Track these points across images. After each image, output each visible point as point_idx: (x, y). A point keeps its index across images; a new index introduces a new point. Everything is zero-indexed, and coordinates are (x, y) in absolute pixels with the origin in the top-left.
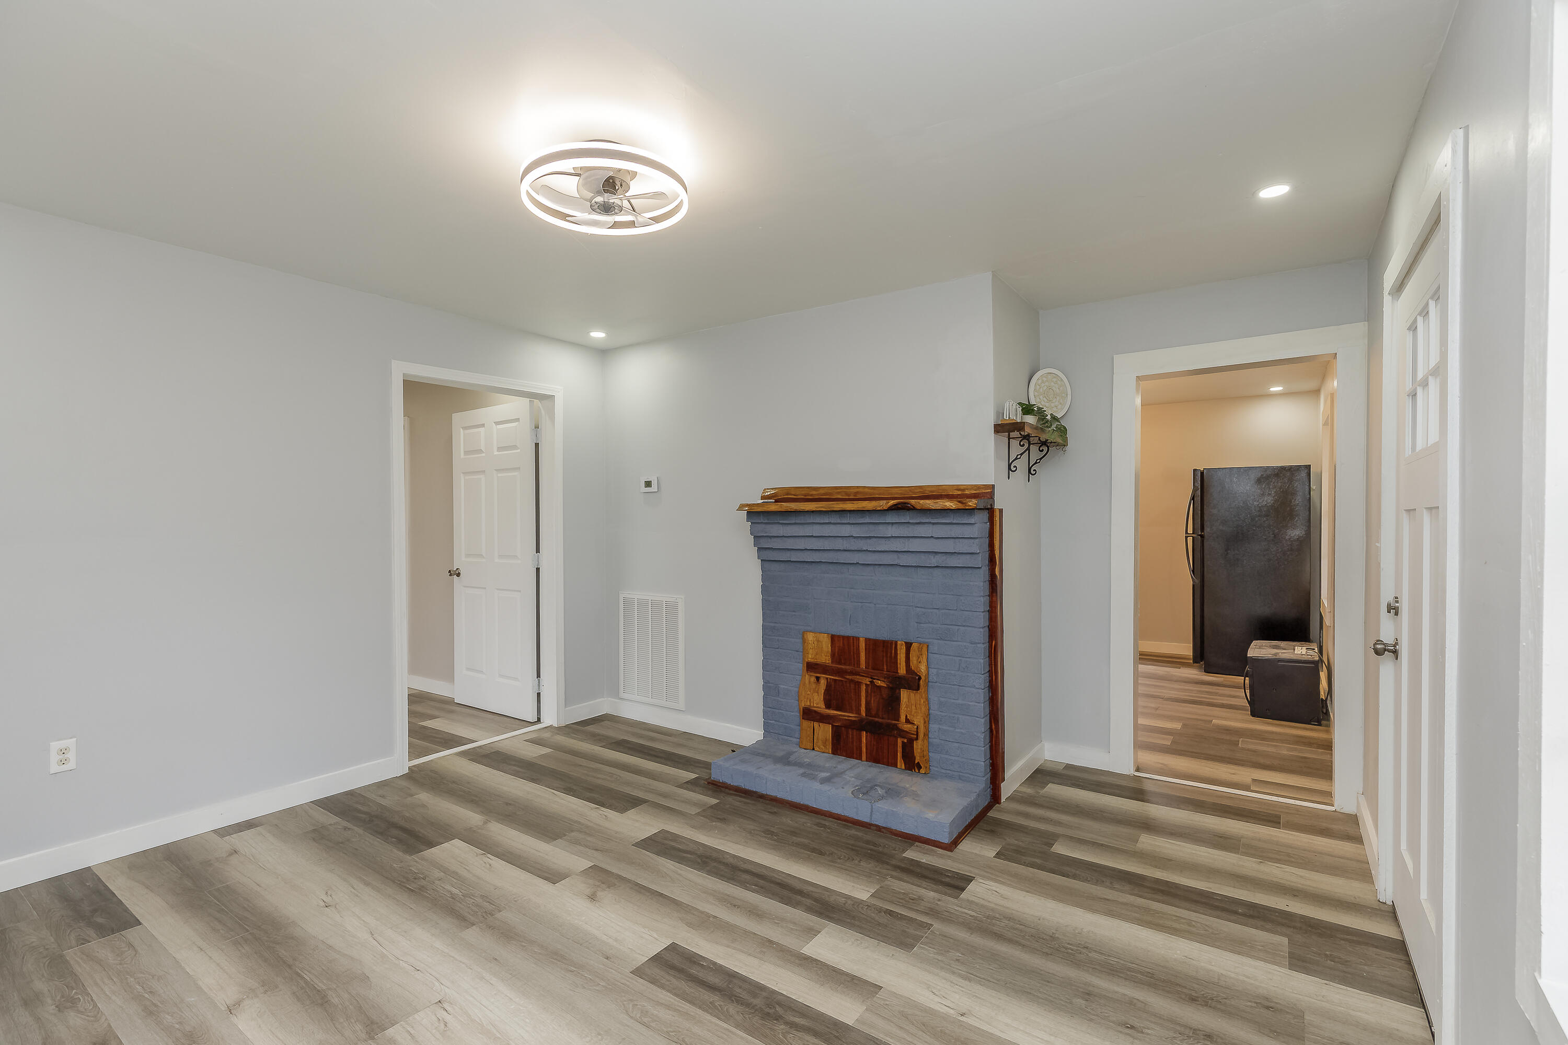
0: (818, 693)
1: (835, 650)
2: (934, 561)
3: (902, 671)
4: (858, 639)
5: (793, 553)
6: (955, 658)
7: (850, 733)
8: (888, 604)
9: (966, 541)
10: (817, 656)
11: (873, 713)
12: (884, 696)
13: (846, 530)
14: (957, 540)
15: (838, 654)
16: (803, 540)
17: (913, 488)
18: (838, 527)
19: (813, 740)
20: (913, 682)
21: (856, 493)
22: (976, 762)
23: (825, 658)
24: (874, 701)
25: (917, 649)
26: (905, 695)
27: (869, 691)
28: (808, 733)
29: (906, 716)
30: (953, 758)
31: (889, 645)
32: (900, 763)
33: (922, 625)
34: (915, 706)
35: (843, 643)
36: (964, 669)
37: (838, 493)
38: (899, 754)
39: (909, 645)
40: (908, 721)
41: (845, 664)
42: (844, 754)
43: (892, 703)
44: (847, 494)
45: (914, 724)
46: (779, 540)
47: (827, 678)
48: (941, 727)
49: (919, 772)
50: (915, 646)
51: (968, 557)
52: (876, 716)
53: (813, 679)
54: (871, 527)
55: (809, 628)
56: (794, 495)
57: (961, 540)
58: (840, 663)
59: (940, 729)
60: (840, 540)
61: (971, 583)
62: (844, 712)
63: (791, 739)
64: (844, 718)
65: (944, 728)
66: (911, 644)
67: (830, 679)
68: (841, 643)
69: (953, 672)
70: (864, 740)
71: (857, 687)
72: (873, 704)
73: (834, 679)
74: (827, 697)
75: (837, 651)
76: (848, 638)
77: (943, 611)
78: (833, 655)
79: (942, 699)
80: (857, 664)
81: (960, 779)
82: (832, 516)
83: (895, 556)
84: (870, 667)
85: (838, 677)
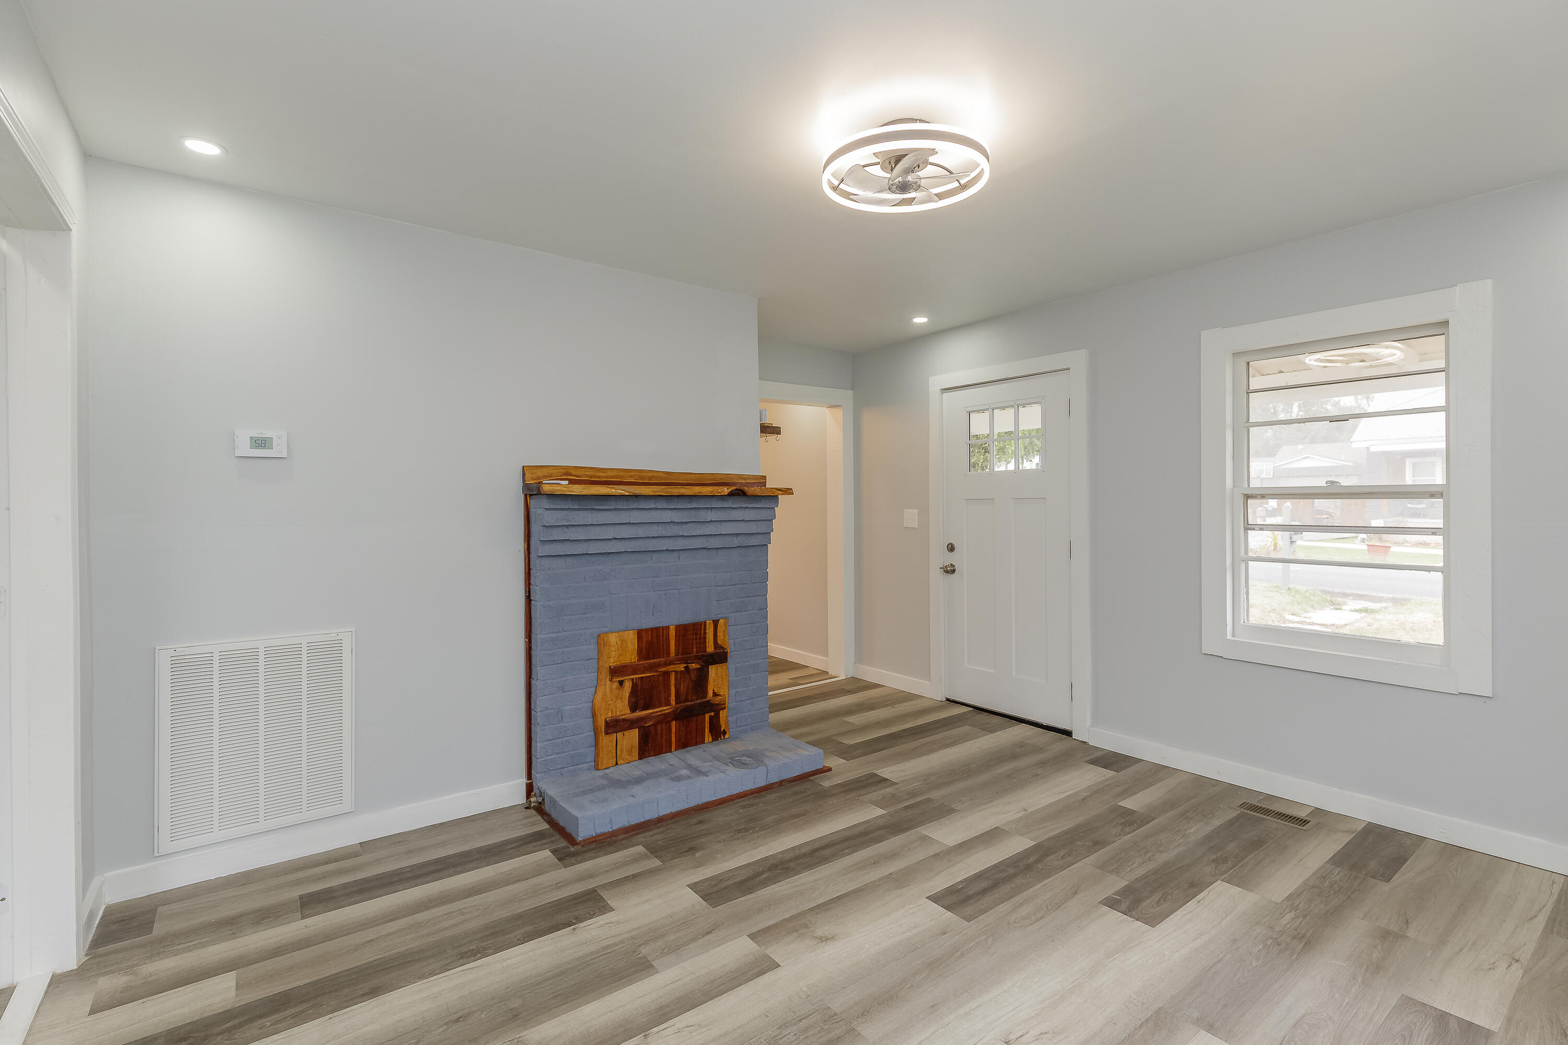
0: (621, 698)
1: (642, 645)
2: (736, 541)
3: (710, 648)
4: (667, 628)
5: (591, 544)
6: (747, 625)
7: (659, 728)
8: (692, 588)
9: (764, 522)
10: (620, 658)
11: (682, 698)
12: (693, 678)
13: (667, 516)
14: (758, 523)
15: (646, 649)
16: (612, 528)
17: (706, 475)
18: (653, 513)
19: (616, 754)
20: (720, 657)
21: (650, 478)
22: (763, 710)
23: (631, 656)
24: (683, 686)
25: (723, 625)
26: (713, 671)
27: (679, 678)
28: (610, 748)
29: (714, 690)
30: (747, 714)
31: (699, 627)
32: (708, 737)
33: (721, 602)
34: (722, 678)
35: (652, 636)
36: (755, 633)
37: (632, 476)
38: (706, 729)
39: (716, 623)
40: (715, 694)
41: (653, 658)
42: (652, 754)
43: (701, 681)
44: (641, 478)
45: (720, 695)
46: (580, 529)
47: (633, 679)
48: (737, 690)
49: (724, 738)
50: (721, 621)
51: (762, 536)
52: (686, 700)
53: (616, 685)
54: (692, 512)
55: (605, 630)
56: (576, 476)
57: (761, 522)
58: (648, 658)
59: (736, 692)
60: (655, 527)
61: (760, 559)
62: (653, 708)
63: (580, 766)
64: (657, 714)
65: (740, 690)
66: (718, 621)
67: (636, 679)
68: (650, 637)
69: (746, 638)
70: (674, 730)
71: (666, 677)
72: (683, 688)
73: (638, 678)
74: (633, 700)
75: (644, 646)
76: (657, 629)
77: (739, 586)
78: (640, 651)
79: (738, 665)
80: (667, 654)
81: (752, 730)
82: (659, 501)
83: (704, 539)
84: (680, 654)
85: (650, 673)
